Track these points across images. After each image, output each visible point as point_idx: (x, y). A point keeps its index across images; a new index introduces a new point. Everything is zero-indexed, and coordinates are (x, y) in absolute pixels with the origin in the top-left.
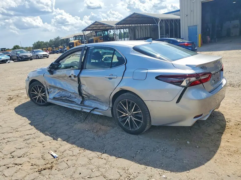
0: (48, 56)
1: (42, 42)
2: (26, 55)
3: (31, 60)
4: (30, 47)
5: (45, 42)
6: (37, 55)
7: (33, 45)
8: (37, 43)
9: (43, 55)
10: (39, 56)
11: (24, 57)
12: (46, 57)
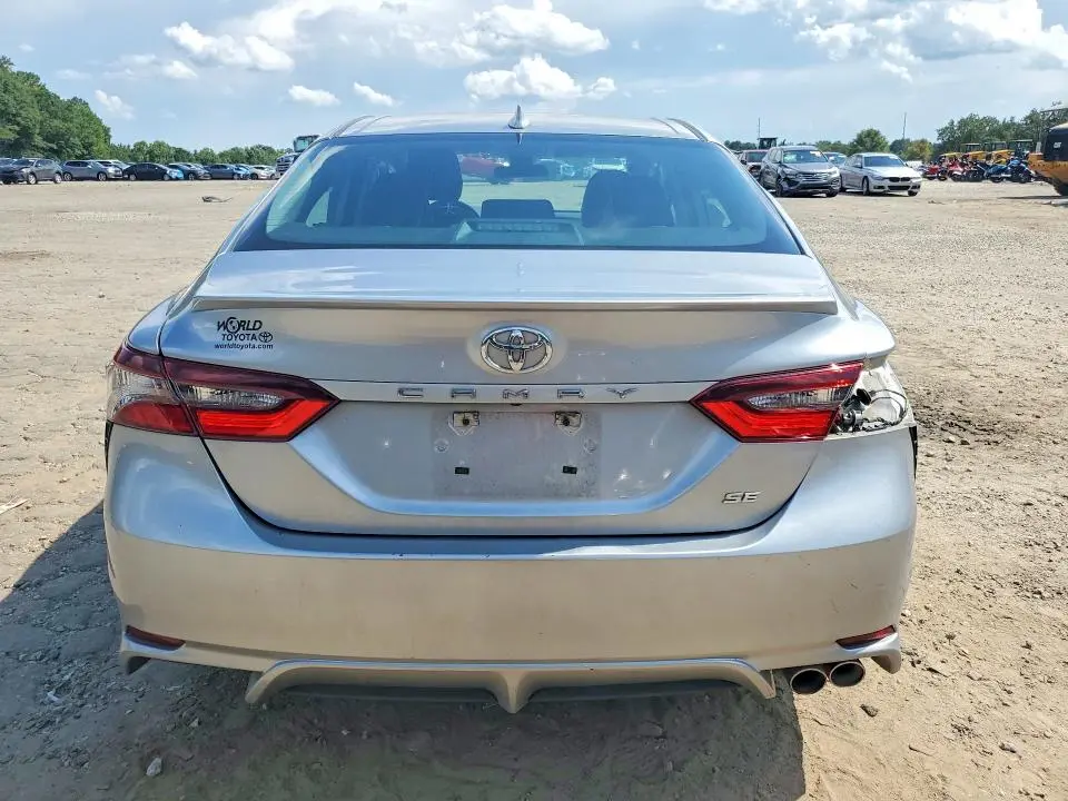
0: (917, 187)
1: (989, 121)
2: (815, 171)
3: (831, 195)
4: (923, 141)
5: (1001, 122)
6: (866, 177)
7: (942, 133)
8: (963, 123)
9: (892, 179)
10: (873, 183)
11: (802, 180)
12: (906, 193)
